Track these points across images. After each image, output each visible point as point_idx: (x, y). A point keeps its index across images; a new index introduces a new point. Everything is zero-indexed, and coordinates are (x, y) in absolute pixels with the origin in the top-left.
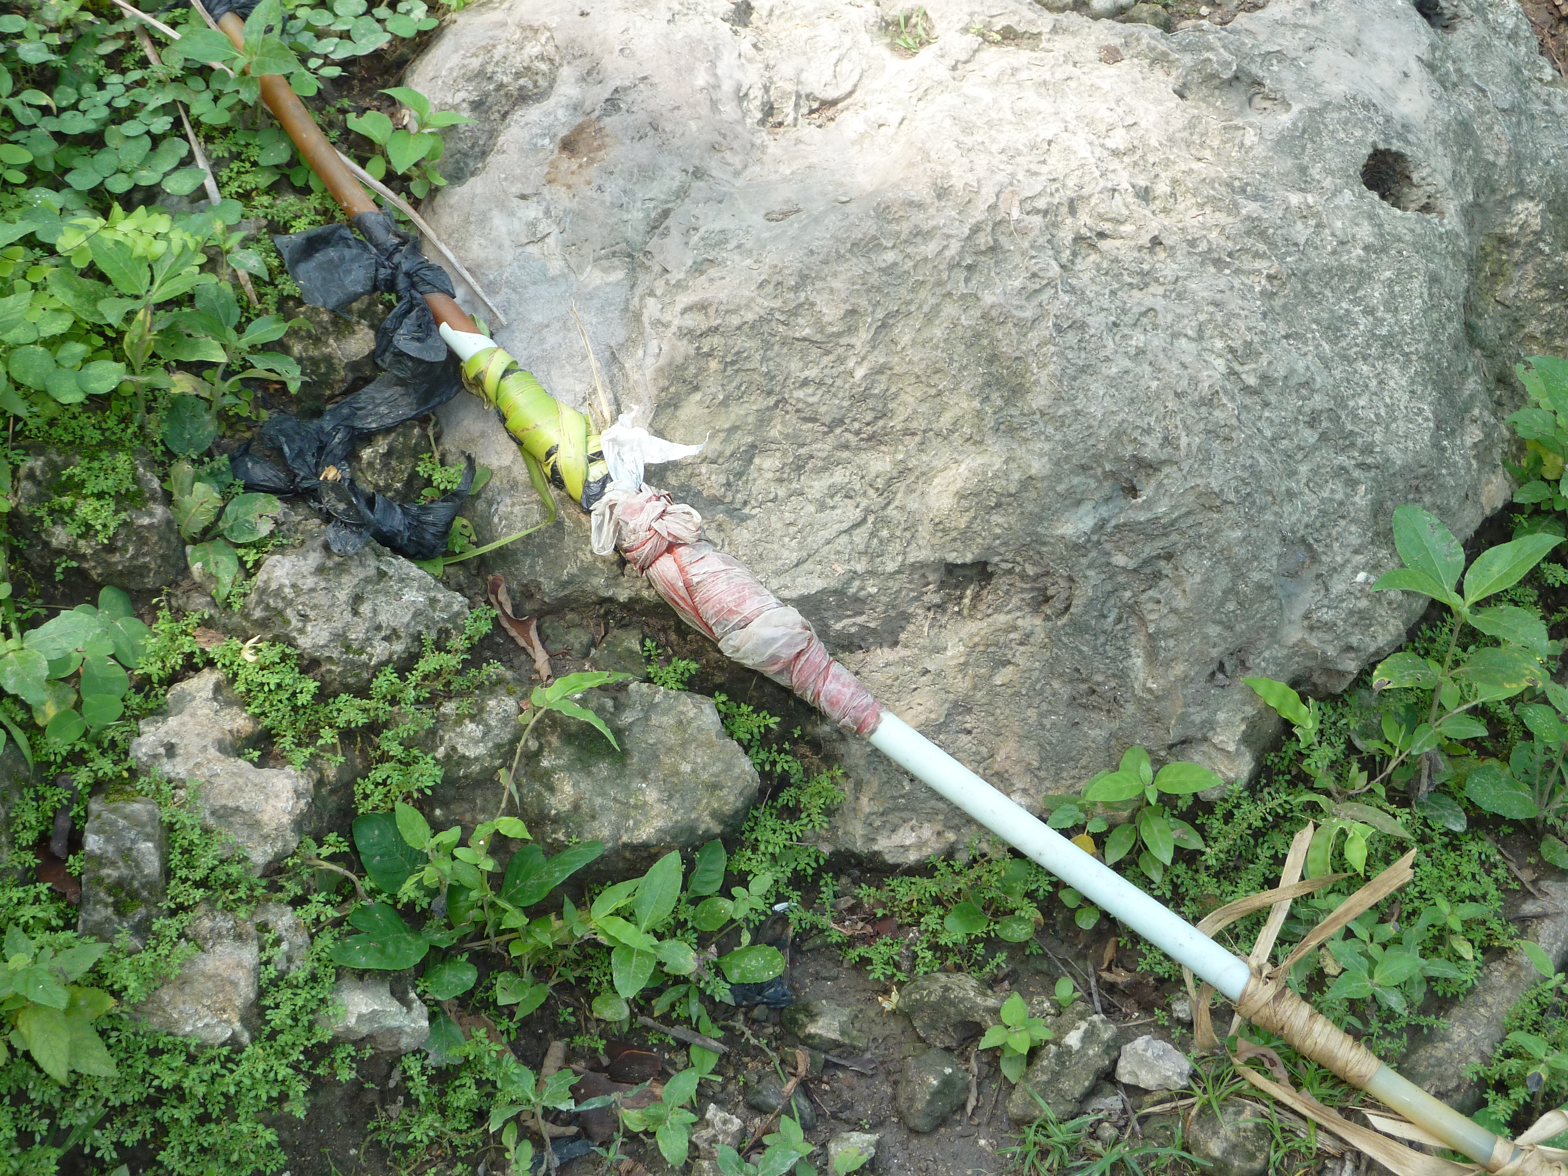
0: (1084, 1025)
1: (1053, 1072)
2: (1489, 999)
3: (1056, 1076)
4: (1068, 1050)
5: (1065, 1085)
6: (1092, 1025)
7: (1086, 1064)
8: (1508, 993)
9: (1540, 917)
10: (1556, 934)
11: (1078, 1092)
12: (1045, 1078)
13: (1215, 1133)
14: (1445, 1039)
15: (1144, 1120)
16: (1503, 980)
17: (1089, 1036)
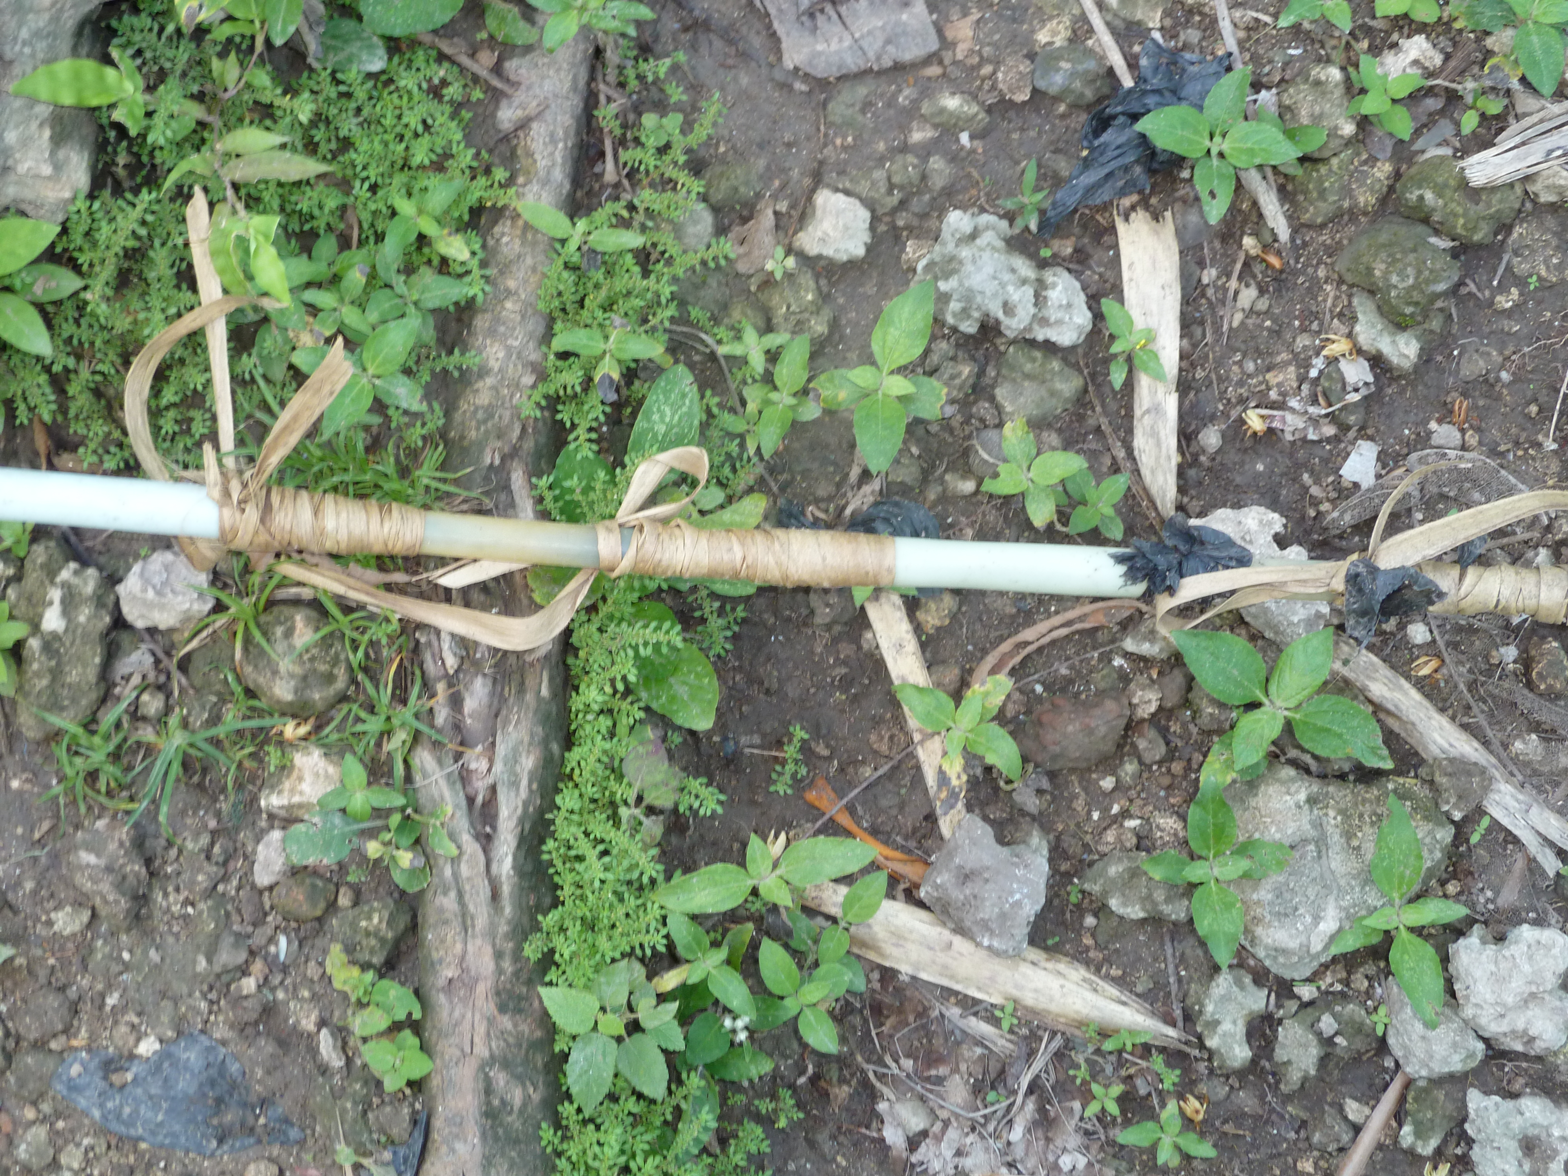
0: (55, 595)
1: (51, 671)
2: (511, 284)
3: (56, 674)
4: (55, 636)
5: (73, 675)
6: (67, 586)
7: (84, 635)
8: (529, 261)
9: (523, 125)
10: (552, 135)
11: (92, 674)
12: (45, 682)
13: (275, 672)
14: (483, 372)
15: (184, 665)
16: (517, 245)
17: (69, 603)
